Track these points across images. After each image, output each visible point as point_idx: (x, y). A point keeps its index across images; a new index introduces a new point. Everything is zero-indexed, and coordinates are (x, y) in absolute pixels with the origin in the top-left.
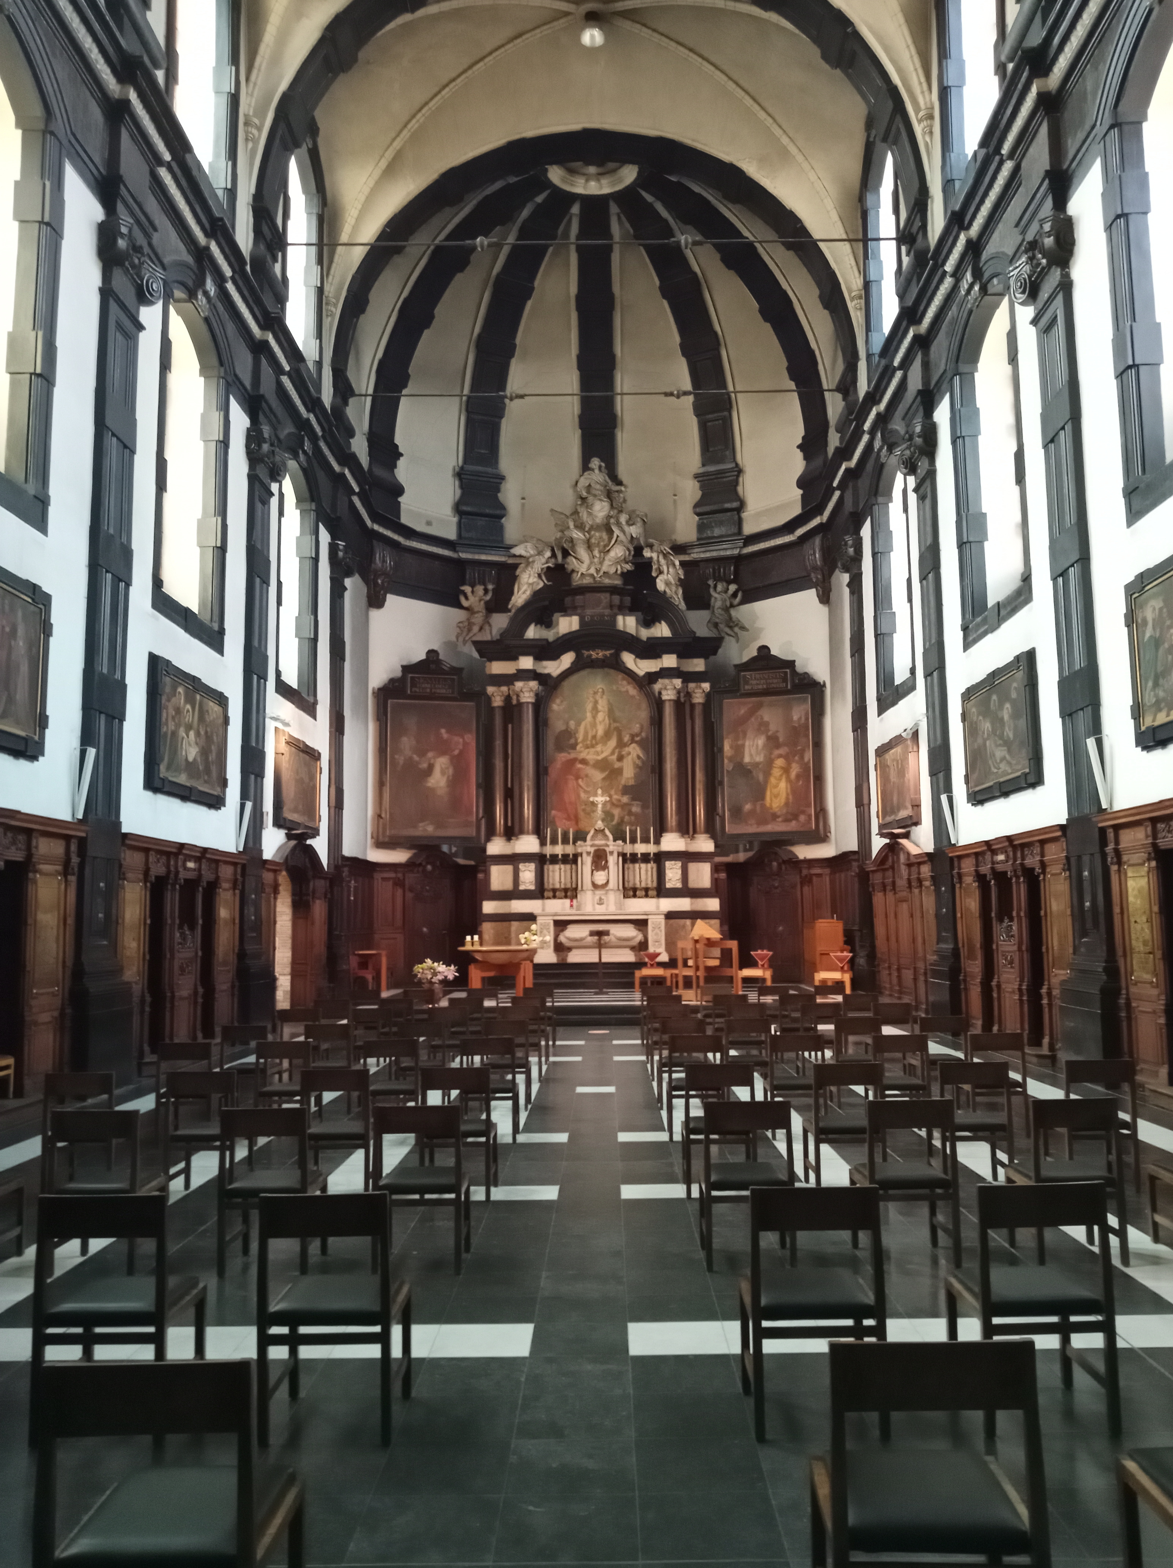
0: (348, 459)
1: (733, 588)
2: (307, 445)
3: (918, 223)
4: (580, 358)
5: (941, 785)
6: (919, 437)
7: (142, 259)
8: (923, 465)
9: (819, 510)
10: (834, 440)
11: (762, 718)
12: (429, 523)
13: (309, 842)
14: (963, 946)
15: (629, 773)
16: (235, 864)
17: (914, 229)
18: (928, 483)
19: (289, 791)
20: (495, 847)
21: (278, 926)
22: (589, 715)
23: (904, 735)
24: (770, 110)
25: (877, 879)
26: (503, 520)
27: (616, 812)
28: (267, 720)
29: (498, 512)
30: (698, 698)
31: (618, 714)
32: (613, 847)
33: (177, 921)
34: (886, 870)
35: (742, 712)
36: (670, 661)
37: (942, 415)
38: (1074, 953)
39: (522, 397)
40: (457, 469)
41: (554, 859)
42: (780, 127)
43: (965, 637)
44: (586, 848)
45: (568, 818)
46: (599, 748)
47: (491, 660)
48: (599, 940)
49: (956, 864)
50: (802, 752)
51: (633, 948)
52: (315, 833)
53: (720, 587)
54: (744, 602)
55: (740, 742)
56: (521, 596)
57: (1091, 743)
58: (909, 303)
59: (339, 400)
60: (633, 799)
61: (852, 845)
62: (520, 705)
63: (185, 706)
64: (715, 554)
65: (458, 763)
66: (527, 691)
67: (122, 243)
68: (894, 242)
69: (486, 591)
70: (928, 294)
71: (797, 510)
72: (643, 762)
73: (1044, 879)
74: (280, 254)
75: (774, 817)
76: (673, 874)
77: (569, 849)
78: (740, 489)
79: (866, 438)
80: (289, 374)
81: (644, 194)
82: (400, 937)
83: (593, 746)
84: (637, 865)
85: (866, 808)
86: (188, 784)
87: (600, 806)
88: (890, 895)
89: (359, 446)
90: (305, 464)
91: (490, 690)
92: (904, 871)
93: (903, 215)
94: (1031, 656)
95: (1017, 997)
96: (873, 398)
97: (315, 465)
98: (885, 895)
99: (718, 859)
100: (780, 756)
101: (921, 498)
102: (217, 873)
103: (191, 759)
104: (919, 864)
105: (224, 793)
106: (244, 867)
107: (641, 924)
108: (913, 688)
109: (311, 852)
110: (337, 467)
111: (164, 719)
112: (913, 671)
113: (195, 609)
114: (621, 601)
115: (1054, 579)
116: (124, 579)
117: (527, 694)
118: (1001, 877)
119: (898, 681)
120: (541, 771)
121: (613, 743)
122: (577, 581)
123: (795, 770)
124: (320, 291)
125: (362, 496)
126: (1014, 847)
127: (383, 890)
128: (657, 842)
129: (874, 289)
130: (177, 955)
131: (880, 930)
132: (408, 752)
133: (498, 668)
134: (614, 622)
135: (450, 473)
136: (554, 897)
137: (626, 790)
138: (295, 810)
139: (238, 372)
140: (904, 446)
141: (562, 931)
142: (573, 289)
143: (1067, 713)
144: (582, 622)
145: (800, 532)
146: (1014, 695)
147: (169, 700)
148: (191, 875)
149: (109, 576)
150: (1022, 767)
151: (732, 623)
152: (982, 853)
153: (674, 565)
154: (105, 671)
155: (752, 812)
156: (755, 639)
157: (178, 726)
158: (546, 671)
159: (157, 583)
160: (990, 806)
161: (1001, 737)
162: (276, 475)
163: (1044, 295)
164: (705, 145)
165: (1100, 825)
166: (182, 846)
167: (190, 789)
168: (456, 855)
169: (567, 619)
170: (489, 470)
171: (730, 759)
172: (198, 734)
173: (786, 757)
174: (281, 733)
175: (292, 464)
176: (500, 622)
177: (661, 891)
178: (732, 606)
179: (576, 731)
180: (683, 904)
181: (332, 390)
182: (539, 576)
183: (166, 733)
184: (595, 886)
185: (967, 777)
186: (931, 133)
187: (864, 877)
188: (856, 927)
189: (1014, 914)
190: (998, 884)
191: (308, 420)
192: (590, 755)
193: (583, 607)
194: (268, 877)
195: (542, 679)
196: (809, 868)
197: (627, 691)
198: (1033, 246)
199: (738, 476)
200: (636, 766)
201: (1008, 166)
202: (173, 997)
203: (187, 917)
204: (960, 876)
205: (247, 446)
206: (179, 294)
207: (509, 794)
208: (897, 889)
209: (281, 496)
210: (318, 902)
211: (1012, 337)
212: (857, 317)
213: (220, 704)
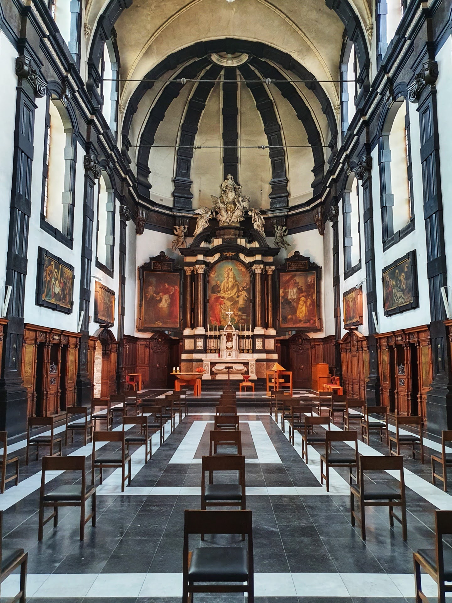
0: (128, 172)
1: (284, 228)
2: (111, 165)
3: (365, 74)
4: (223, 134)
5: (372, 308)
6: (365, 163)
7: (36, 76)
8: (366, 175)
9: (320, 196)
10: (327, 167)
11: (296, 281)
12: (161, 200)
13: (109, 329)
14: (381, 376)
15: (241, 303)
16: (76, 338)
17: (363, 77)
18: (368, 182)
19: (101, 307)
20: (187, 332)
21: (95, 364)
22: (225, 279)
23: (357, 287)
24: (303, 30)
25: (343, 347)
26: (192, 200)
27: (236, 318)
28: (92, 278)
29: (189, 196)
30: (270, 273)
31: (237, 278)
32: (235, 332)
33: (50, 361)
34: (348, 343)
35: (288, 278)
36: (259, 257)
37: (374, 154)
38: (433, 380)
39: (200, 148)
40: (173, 179)
41: (211, 337)
42: (307, 37)
43: (384, 246)
44: (224, 333)
45: (217, 321)
46: (229, 292)
47: (186, 256)
48: (229, 370)
49: (379, 341)
50: (312, 294)
51: (242, 374)
52: (112, 325)
53: (279, 228)
54: (288, 234)
55: (287, 290)
56: (198, 230)
57: (442, 289)
58: (361, 106)
59: (125, 148)
60: (243, 313)
61: (333, 333)
62: (198, 274)
63: (54, 270)
64: (277, 214)
65: (172, 297)
66: (201, 269)
67: (26, 68)
68: (354, 82)
69: (185, 228)
70: (370, 103)
71: (311, 197)
72: (247, 298)
73: (419, 348)
74: (100, 84)
75: (300, 321)
76: (259, 344)
77: (217, 333)
78: (288, 188)
79: (341, 165)
80: (103, 134)
81: (250, 66)
82: (147, 368)
83: (227, 291)
84: (244, 340)
85: (339, 317)
86: (56, 303)
87: (230, 316)
88: (349, 354)
89: (133, 167)
90: (110, 173)
91: (186, 268)
92: (355, 344)
93: (359, 72)
94: (414, 253)
95: (406, 398)
96: (344, 148)
97: (114, 174)
98: (347, 354)
99: (277, 338)
100: (303, 296)
101: (365, 189)
102: (68, 341)
103: (57, 293)
104: (362, 341)
105: (72, 307)
106: (80, 338)
107: (246, 364)
108: (360, 268)
109: (110, 334)
110: (123, 175)
111: (44, 275)
112: (360, 261)
113: (60, 229)
114: (239, 233)
115: (426, 220)
116: (27, 214)
117: (201, 270)
118: (399, 347)
119: (353, 265)
120: (206, 301)
121: (235, 290)
122: (221, 224)
123: (309, 302)
124: (117, 102)
125: (134, 187)
126: (405, 334)
127: (141, 349)
128: (253, 331)
129: (345, 104)
130: (49, 376)
131: (344, 368)
132: (152, 293)
133: (189, 259)
134: (236, 241)
135: (171, 180)
136: (211, 352)
137: (240, 310)
138: (103, 315)
139: (80, 131)
140: (358, 167)
141: (214, 366)
142: (221, 106)
143: (431, 277)
144: (223, 241)
145: (312, 205)
146: (406, 270)
147: (47, 267)
148: (55, 342)
149: (20, 212)
150: (409, 299)
151: (283, 242)
152: (391, 337)
153: (261, 218)
154: (17, 253)
155: (291, 319)
156: (293, 249)
157: (51, 278)
158: (208, 261)
159: (43, 217)
160: (394, 317)
161: (400, 288)
162: (96, 176)
163: (423, 97)
164: (276, 45)
165: (446, 325)
166: (52, 329)
167: (56, 305)
168: (170, 335)
169: (217, 240)
170: (186, 179)
171: (283, 297)
172: (60, 282)
173: (305, 297)
174: (98, 283)
175: (104, 172)
176: (190, 241)
177: (254, 351)
178: (284, 235)
179: (221, 285)
180: (263, 356)
181: (122, 144)
182: (206, 222)
183: (45, 281)
184: (227, 348)
185: (384, 305)
186: (372, 35)
187: (337, 346)
188: (334, 367)
189: (405, 363)
190: (398, 350)
191: (111, 154)
192: (226, 295)
193: (224, 235)
194: (91, 343)
195: (207, 264)
196: (314, 342)
197: (241, 269)
198: (419, 75)
199: (287, 183)
200: (245, 300)
201: (408, 42)
202: (47, 394)
203: (54, 360)
204: (380, 346)
205: (84, 163)
206: (54, 96)
207: (192, 310)
208: (352, 351)
209: (99, 185)
210: (113, 353)
211: (407, 118)
212: (337, 117)
213: (70, 270)
